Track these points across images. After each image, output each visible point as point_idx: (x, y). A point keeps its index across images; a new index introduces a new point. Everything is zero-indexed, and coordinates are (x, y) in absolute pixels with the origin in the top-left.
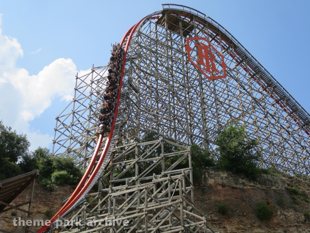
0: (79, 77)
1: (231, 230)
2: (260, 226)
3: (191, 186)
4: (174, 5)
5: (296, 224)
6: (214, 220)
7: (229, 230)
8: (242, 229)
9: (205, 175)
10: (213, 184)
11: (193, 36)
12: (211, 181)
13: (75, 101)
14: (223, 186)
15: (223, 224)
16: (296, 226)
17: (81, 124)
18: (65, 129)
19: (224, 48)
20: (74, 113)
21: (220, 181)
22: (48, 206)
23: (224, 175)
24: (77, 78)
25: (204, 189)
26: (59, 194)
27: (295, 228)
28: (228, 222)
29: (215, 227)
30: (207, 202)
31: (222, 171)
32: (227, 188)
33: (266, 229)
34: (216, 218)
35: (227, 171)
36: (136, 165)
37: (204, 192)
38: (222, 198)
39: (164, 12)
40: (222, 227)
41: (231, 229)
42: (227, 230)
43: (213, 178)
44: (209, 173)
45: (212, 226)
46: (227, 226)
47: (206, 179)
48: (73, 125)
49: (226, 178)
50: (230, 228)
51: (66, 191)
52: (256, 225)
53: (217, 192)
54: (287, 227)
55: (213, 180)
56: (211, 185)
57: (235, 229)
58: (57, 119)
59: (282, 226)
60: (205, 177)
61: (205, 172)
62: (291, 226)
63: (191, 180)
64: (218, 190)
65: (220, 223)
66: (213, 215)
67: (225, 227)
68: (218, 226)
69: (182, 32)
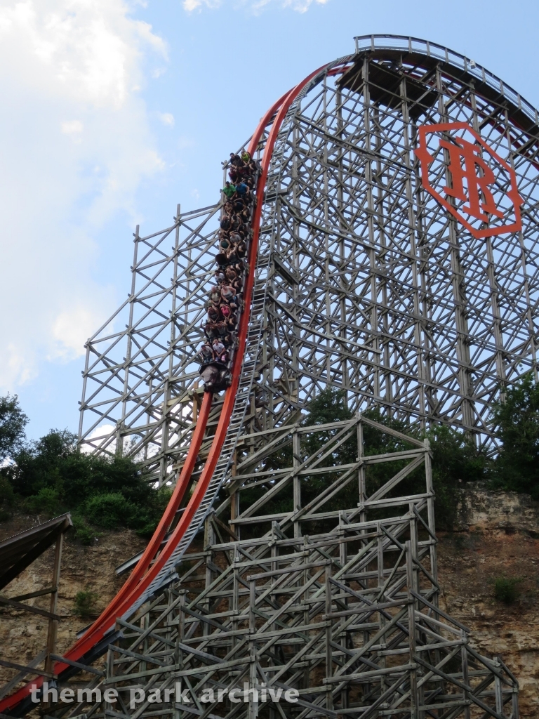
0: (142, 236)
1: (524, 642)
3: (431, 541)
4: (385, 36)
6: (483, 618)
7: (521, 642)
9: (464, 502)
10: (485, 526)
11: (437, 118)
12: (479, 519)
13: (135, 301)
14: (509, 529)
15: (506, 627)
17: (151, 362)
18: (109, 374)
19: (517, 145)
20: (133, 332)
21: (501, 519)
22: (82, 581)
23: (513, 503)
24: (138, 240)
25: (462, 539)
26: (107, 552)
28: (519, 623)
29: (486, 635)
30: (469, 571)
31: (507, 492)
32: (517, 536)
34: (490, 613)
35: (519, 492)
36: (296, 481)
37: (460, 547)
38: (507, 563)
39: (359, 58)
40: (503, 633)
41: (526, 640)
42: (515, 642)
43: (483, 510)
44: (474, 498)
45: (480, 631)
46: (516, 633)
47: (466, 514)
48: (130, 365)
49: (517, 510)
50: (524, 638)
51: (123, 544)
53: (494, 548)
55: (483, 515)
56: (478, 528)
57: (534, 641)
58: (89, 346)
60: (464, 507)
61: (464, 496)
63: (431, 526)
64: (495, 542)
65: (498, 625)
66: (481, 605)
67: (509, 636)
68: (495, 633)
69: (405, 109)
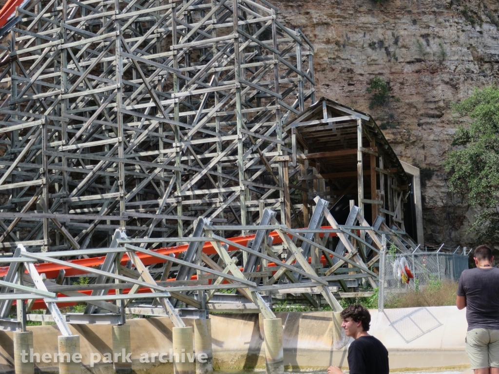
1: (318, 18)
2: (370, 12)
5: (435, 9)
7: (316, 18)
8: (338, 16)
15: (305, 7)
16: (434, 12)
27: (432, 16)
28: (315, 4)
29: (290, 13)
33: (381, 16)
40: (303, 11)
41: (319, 16)
42: (311, 18)
45: (286, 9)
46: (312, 11)
50: (318, 15)
52: (364, 9)
54: (418, 13)
57: (325, 17)
59: (409, 12)
62: (424, 13)
65: (299, 6)
67: (308, 13)
68: (297, 11)
